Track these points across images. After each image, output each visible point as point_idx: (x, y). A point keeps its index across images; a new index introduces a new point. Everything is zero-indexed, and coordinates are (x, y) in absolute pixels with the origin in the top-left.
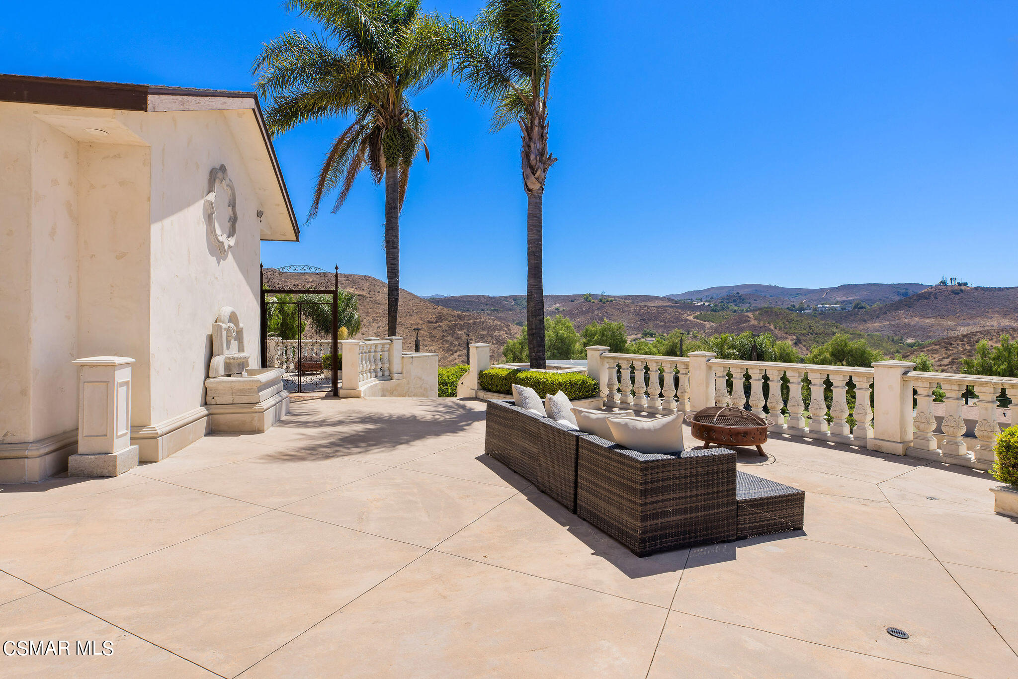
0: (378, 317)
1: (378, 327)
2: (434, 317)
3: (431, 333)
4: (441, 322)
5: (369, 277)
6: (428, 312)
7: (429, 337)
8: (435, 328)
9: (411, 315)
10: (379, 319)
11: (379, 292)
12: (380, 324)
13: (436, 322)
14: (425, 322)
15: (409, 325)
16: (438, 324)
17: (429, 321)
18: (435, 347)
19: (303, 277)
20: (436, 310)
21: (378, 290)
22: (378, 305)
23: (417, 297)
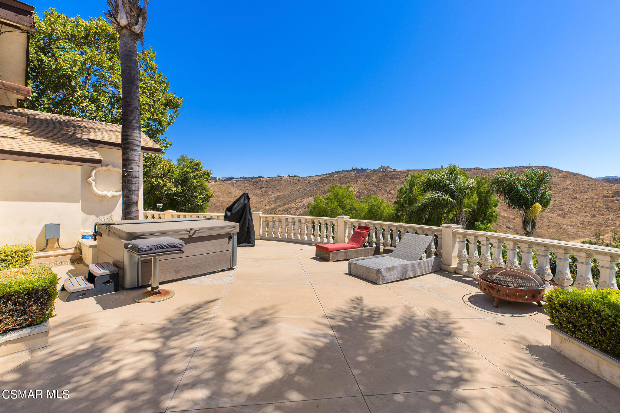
0: (555, 194)
1: (555, 201)
2: (610, 193)
3: (607, 205)
4: (618, 197)
5: (546, 167)
6: (603, 189)
7: (606, 209)
8: (612, 201)
9: (586, 192)
10: (555, 195)
11: (555, 177)
12: (556, 198)
13: (613, 197)
14: (600, 197)
15: (584, 199)
16: (614, 198)
17: (604, 196)
18: (612, 216)
19: (497, 171)
20: (613, 187)
21: (555, 175)
22: (555, 186)
23: (591, 178)
